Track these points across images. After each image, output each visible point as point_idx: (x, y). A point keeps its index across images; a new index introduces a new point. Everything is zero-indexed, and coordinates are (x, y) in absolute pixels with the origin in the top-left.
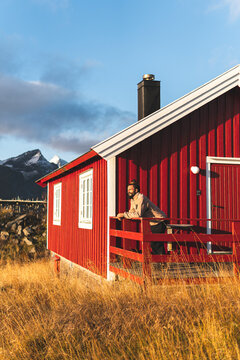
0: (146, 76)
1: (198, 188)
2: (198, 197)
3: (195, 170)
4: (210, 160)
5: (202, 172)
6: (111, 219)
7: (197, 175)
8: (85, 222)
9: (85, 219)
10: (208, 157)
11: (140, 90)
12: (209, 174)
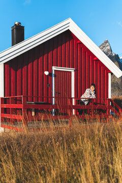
0: (16, 23)
1: (48, 83)
2: (48, 88)
3: (46, 73)
4: (54, 68)
5: (50, 74)
6: (1, 98)
7: (48, 76)
10: (53, 67)
11: (13, 30)
12: (53, 76)
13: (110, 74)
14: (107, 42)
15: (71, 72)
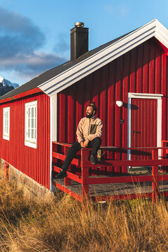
0: (77, 24)
1: (121, 118)
2: (121, 125)
3: (119, 103)
4: (131, 95)
5: (125, 105)
6: (53, 144)
7: (121, 107)
8: (31, 141)
9: (30, 139)
10: (129, 94)
11: (72, 34)
12: (129, 107)
15: (156, 100)
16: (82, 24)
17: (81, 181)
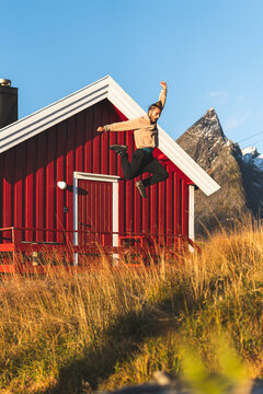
1: (65, 205)
2: (65, 214)
3: (62, 185)
4: (77, 175)
5: (69, 187)
7: (64, 190)
10: (75, 173)
12: (76, 191)
13: (191, 189)
14: (213, 113)
15: (111, 184)
16: (8, 81)
17: (12, 268)
